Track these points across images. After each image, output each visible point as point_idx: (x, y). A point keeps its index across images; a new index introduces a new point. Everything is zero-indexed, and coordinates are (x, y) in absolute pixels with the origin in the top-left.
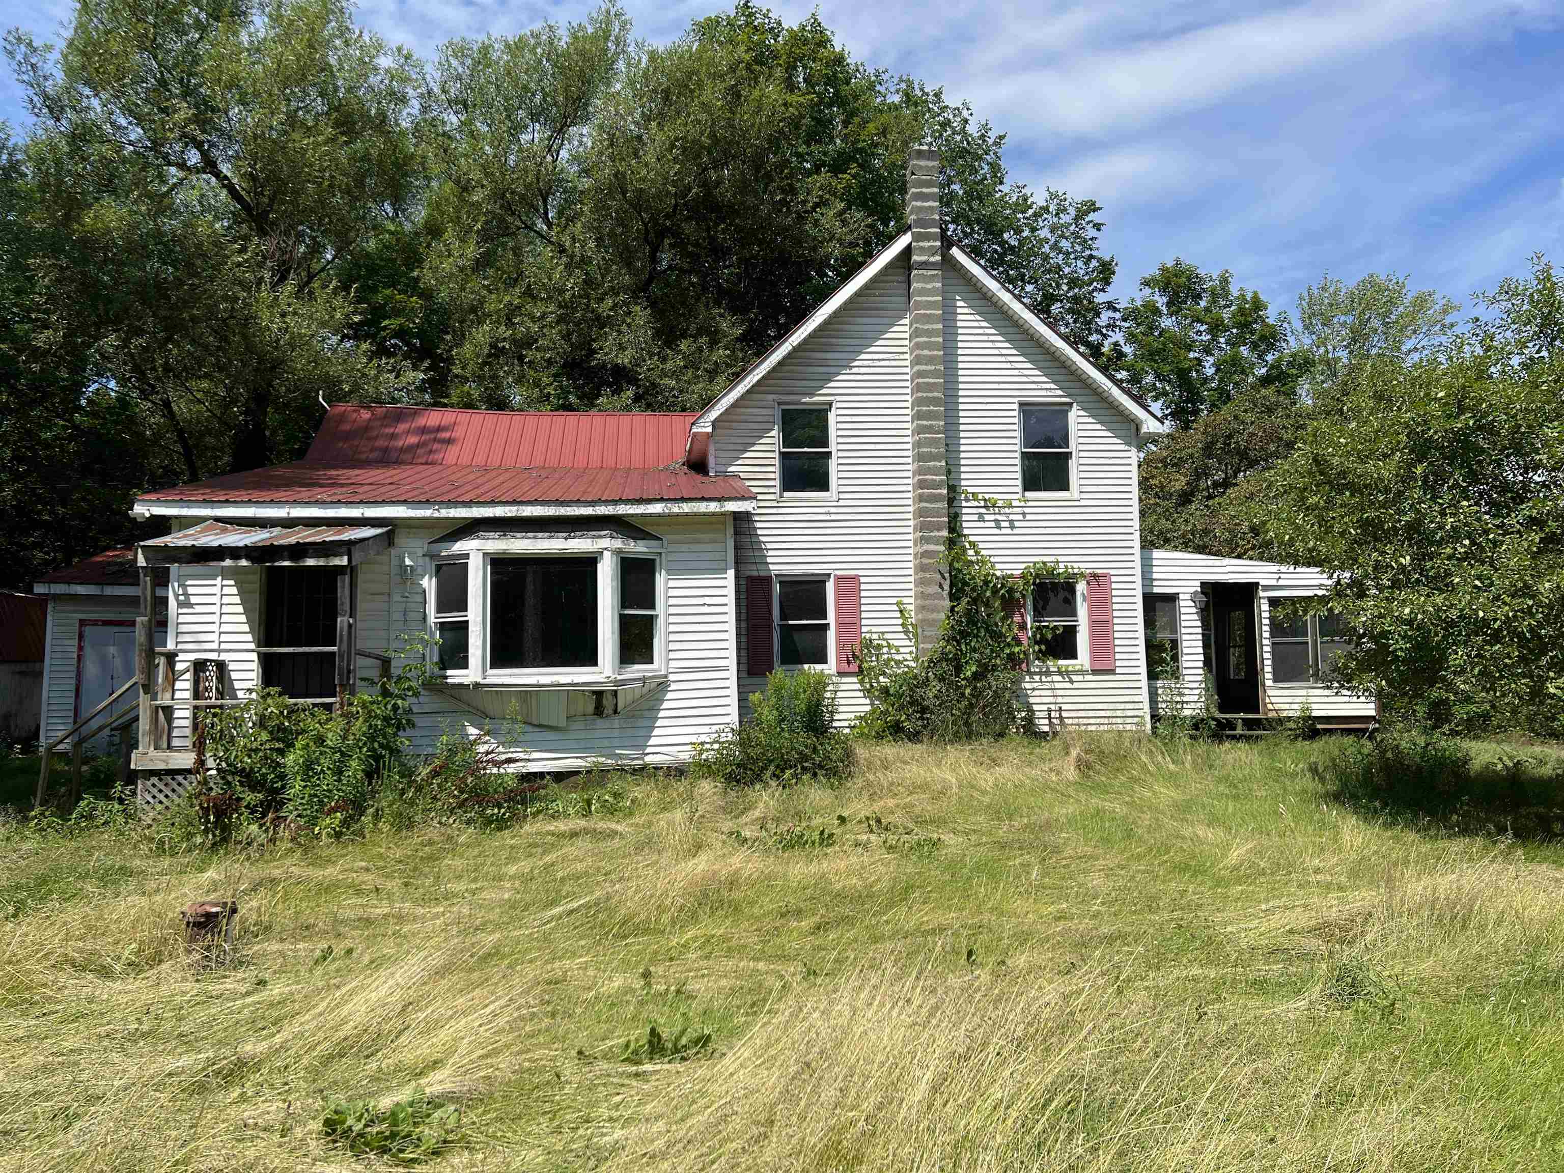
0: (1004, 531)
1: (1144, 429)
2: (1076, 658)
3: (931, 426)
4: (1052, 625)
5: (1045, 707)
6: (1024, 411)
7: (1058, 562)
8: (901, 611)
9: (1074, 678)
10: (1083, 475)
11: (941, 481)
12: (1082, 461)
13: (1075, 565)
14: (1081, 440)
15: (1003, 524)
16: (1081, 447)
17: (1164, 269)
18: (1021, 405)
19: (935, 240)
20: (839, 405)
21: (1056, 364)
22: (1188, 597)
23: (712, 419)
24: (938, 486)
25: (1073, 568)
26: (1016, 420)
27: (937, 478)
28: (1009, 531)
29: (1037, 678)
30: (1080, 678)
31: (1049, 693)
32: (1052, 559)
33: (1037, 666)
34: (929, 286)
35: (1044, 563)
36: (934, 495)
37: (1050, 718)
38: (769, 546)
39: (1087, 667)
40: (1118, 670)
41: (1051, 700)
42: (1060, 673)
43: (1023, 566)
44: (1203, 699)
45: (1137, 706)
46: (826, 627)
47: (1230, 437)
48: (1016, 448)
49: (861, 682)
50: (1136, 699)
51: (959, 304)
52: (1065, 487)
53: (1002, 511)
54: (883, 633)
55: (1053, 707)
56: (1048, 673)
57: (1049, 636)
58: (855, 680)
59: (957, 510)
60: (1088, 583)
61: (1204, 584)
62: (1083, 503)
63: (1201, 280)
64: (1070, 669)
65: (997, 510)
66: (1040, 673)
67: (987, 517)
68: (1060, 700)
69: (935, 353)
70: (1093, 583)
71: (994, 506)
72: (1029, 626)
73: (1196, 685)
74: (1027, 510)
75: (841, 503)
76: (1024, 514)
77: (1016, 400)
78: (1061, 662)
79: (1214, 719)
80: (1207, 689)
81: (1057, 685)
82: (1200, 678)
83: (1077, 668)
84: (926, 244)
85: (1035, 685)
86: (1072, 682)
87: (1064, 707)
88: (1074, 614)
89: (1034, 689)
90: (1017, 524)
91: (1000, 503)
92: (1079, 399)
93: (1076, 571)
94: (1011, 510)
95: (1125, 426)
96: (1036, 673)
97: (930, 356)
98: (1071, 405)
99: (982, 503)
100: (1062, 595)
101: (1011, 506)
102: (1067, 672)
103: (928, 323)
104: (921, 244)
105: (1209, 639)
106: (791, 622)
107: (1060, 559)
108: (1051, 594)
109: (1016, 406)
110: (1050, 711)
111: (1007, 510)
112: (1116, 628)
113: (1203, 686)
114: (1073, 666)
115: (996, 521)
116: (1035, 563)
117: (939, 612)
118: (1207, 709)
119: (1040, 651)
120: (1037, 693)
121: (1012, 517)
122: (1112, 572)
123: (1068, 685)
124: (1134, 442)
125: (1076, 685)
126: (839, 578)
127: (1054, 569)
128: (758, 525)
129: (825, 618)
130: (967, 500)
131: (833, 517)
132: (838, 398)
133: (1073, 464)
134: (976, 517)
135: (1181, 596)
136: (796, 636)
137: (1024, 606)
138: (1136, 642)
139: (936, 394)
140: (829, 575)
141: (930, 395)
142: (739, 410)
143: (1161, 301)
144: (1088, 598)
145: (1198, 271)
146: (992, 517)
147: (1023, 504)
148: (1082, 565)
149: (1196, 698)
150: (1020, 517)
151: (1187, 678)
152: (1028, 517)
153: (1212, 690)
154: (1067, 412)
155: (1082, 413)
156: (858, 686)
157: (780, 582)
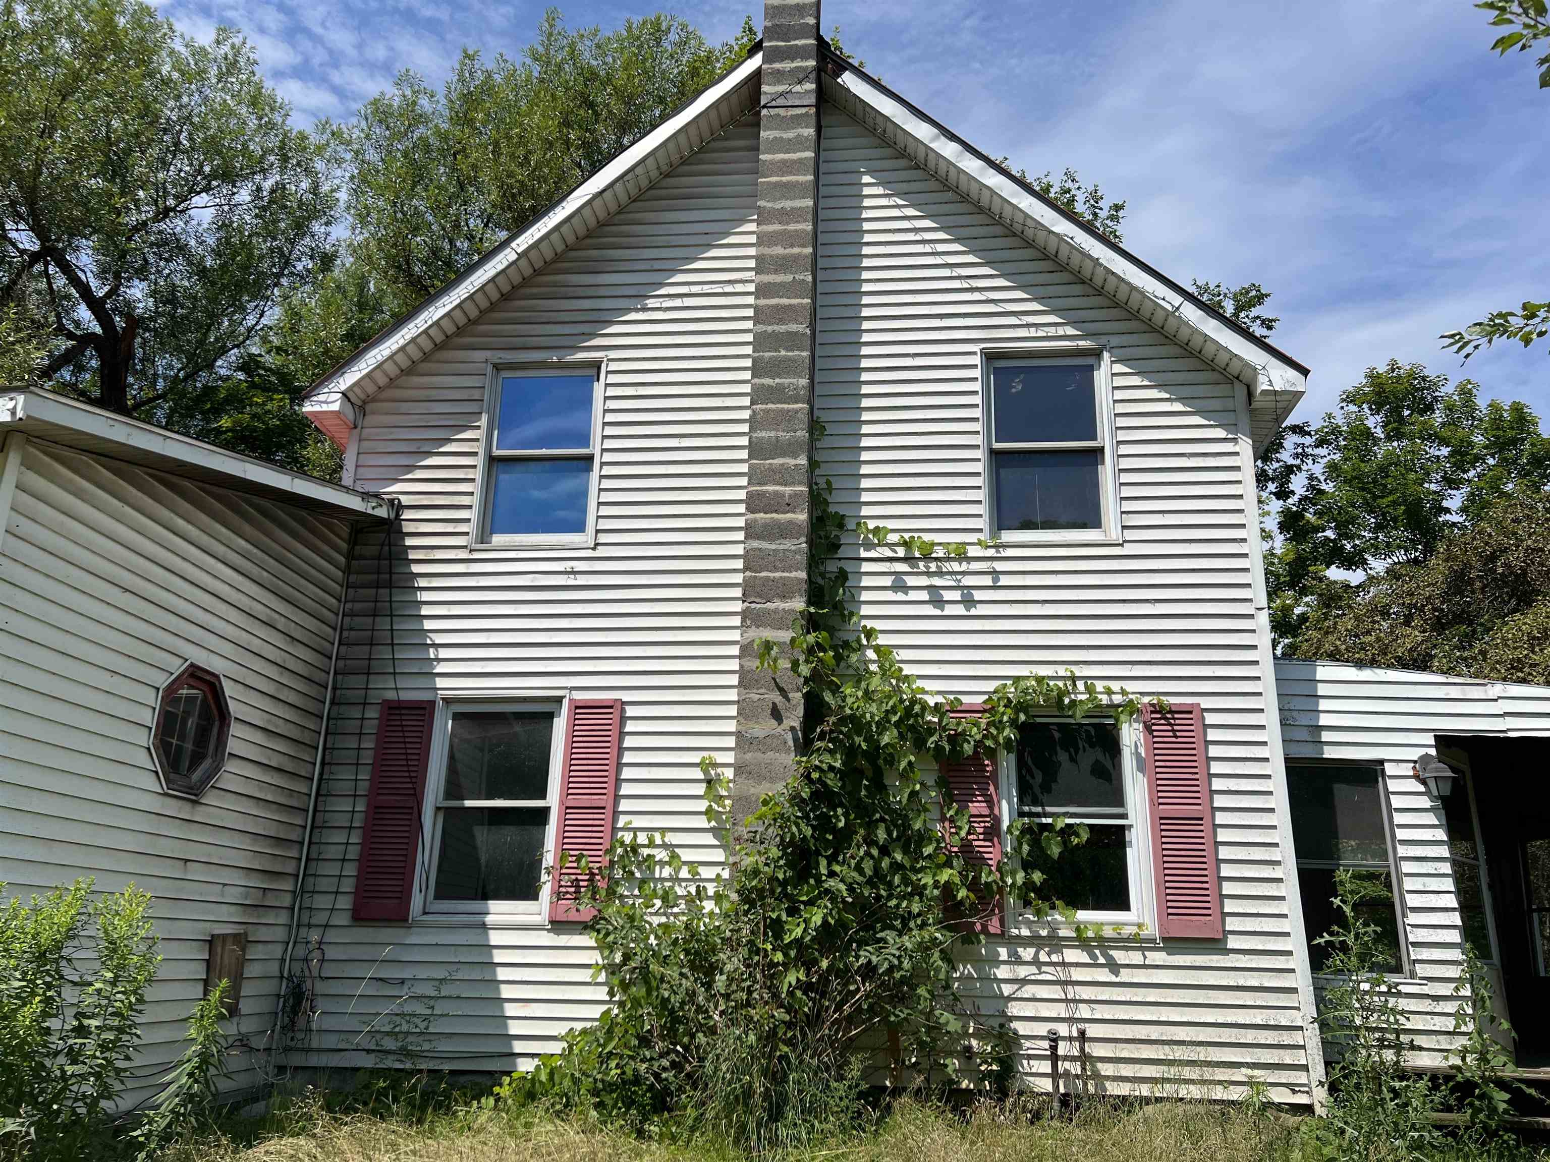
0: (949, 610)
1: (1263, 385)
2: (1124, 905)
3: (780, 389)
4: (1060, 823)
5: (1042, 1029)
6: (997, 371)
7: (1074, 679)
8: (709, 782)
9: (1120, 956)
10: (1127, 492)
11: (796, 494)
12: (1125, 463)
13: (1115, 686)
14: (1122, 422)
15: (947, 595)
16: (1122, 436)
17: (1373, 376)
18: (990, 357)
19: (804, 58)
20: (613, 366)
21: (1065, 277)
22: (1407, 769)
23: (343, 387)
24: (790, 507)
25: (1109, 692)
26: (977, 386)
27: (788, 490)
28: (960, 610)
29: (1027, 953)
30: (1136, 957)
31: (1055, 992)
32: (1062, 671)
33: (1029, 923)
34: (790, 135)
35: (1040, 680)
36: (777, 524)
37: (1054, 1058)
38: (439, 639)
39: (1152, 929)
40: (1233, 942)
41: (1059, 1010)
42: (1082, 942)
43: (991, 686)
44: (1470, 1027)
45: (1286, 1038)
46: (542, 814)
47: (1493, 558)
48: (978, 440)
49: (606, 946)
50: (1284, 1018)
51: (866, 179)
52: (1092, 520)
53: (947, 567)
54: (663, 831)
55: (1063, 1030)
56: (1055, 943)
57: (1055, 851)
58: (587, 940)
59: (844, 564)
60: (1148, 728)
61: (1445, 741)
62: (1128, 549)
63: (1434, 386)
64: (1108, 932)
65: (933, 567)
66: (1035, 941)
67: (911, 581)
68: (1084, 1012)
69: (796, 250)
70: (1160, 727)
71: (927, 558)
72: (1005, 824)
73: (1446, 989)
74: (999, 566)
75: (601, 552)
76: (995, 573)
77: (976, 348)
78: (1083, 915)
79: (1502, 1084)
80: (1477, 1001)
81: (1078, 974)
82: (1453, 972)
83: (1127, 931)
84: (787, 65)
85: (1023, 972)
86: (1114, 967)
87: (1092, 1031)
88: (1116, 797)
89: (1024, 982)
90: (978, 595)
91: (940, 552)
92: (1115, 341)
93: (1117, 699)
94: (964, 567)
95: (1223, 389)
96: (1026, 942)
97: (784, 257)
98: (1097, 354)
99: (901, 552)
100: (1089, 756)
101: (962, 557)
102: (1103, 943)
103: (784, 197)
104: (777, 66)
105: (1474, 878)
106: (468, 803)
107: (1079, 671)
108: (1062, 756)
109: (976, 360)
110: (1054, 1039)
111: (955, 566)
112: (1223, 835)
113: (1466, 992)
114: (1117, 925)
115: (930, 588)
116: (1017, 679)
117: (773, 780)
118: (1483, 1058)
119: (1028, 885)
120: (1028, 991)
121: (968, 581)
122: (1206, 703)
123: (1104, 975)
124: (1244, 420)
125: (1125, 976)
126: (578, 707)
127: (1062, 694)
128: (425, 596)
129: (544, 797)
130: (869, 546)
131: (582, 580)
132: (613, 354)
133: (1106, 473)
134: (887, 581)
135: (1389, 769)
136: (482, 836)
137: (994, 777)
138: (1277, 873)
139: (793, 327)
140: (559, 700)
141: (783, 328)
142: (416, 380)
143: (1374, 422)
144: (1150, 764)
145: (1426, 372)
146: (924, 581)
147: (991, 552)
148: (1130, 686)
149: (1449, 1024)
150: (987, 581)
151: (1420, 970)
152: (1004, 581)
153: (1495, 1005)
154: (1091, 369)
155: (1118, 368)
156: (595, 957)
157: (457, 717)
